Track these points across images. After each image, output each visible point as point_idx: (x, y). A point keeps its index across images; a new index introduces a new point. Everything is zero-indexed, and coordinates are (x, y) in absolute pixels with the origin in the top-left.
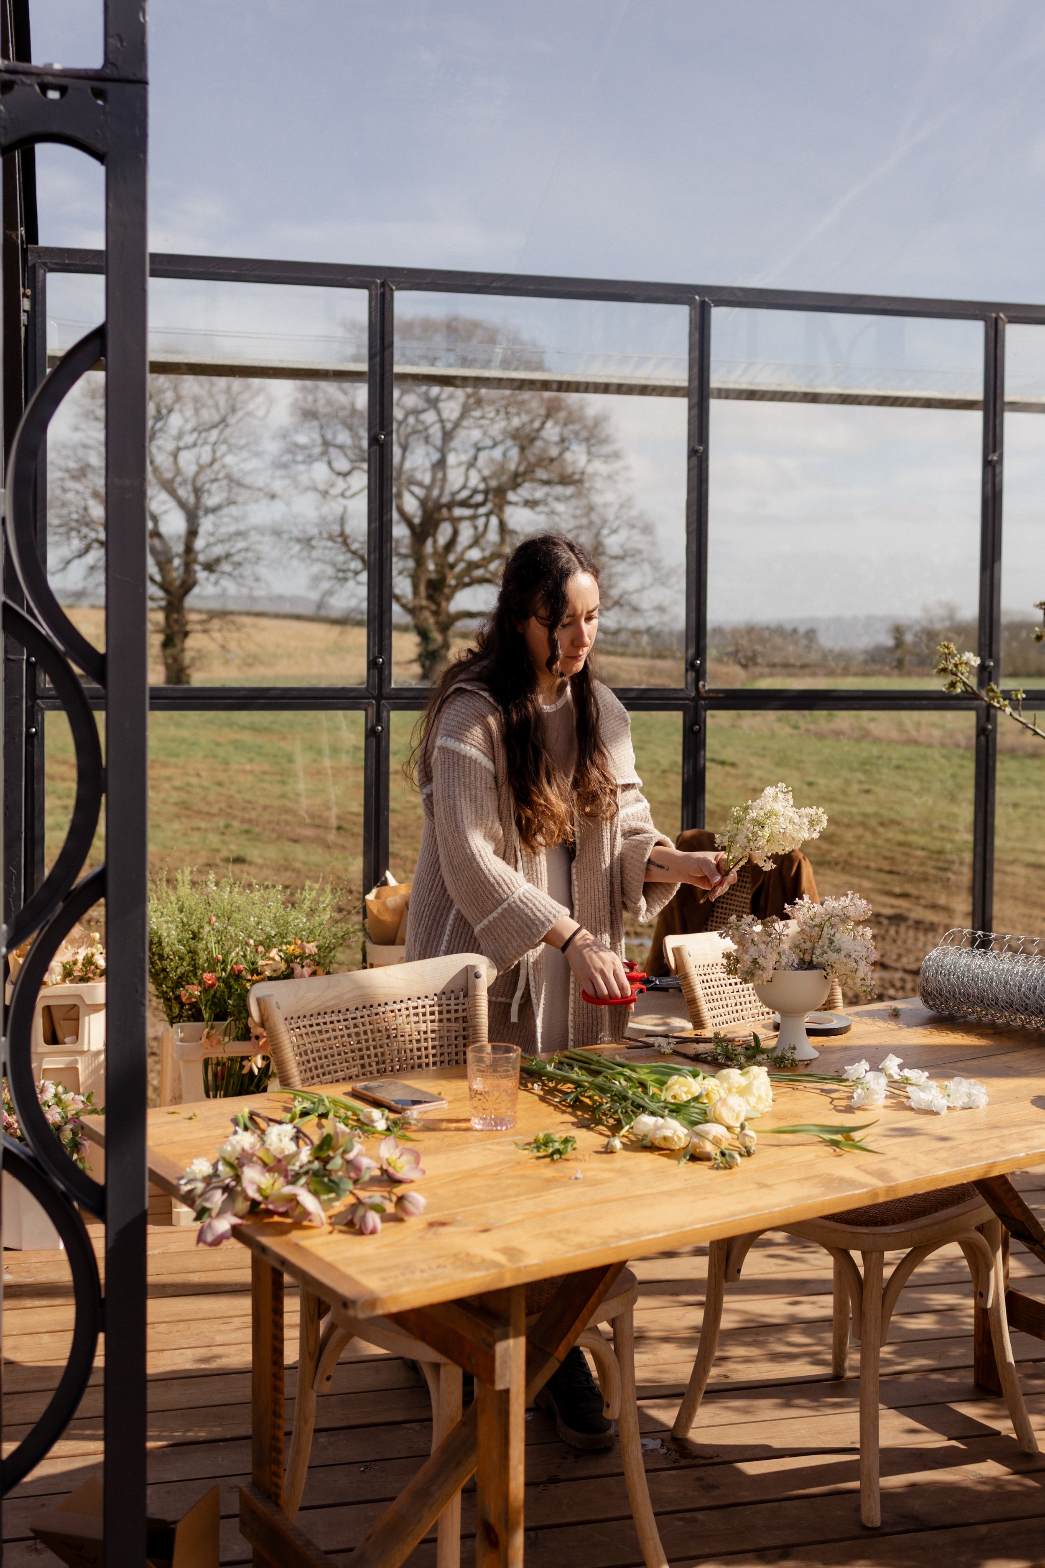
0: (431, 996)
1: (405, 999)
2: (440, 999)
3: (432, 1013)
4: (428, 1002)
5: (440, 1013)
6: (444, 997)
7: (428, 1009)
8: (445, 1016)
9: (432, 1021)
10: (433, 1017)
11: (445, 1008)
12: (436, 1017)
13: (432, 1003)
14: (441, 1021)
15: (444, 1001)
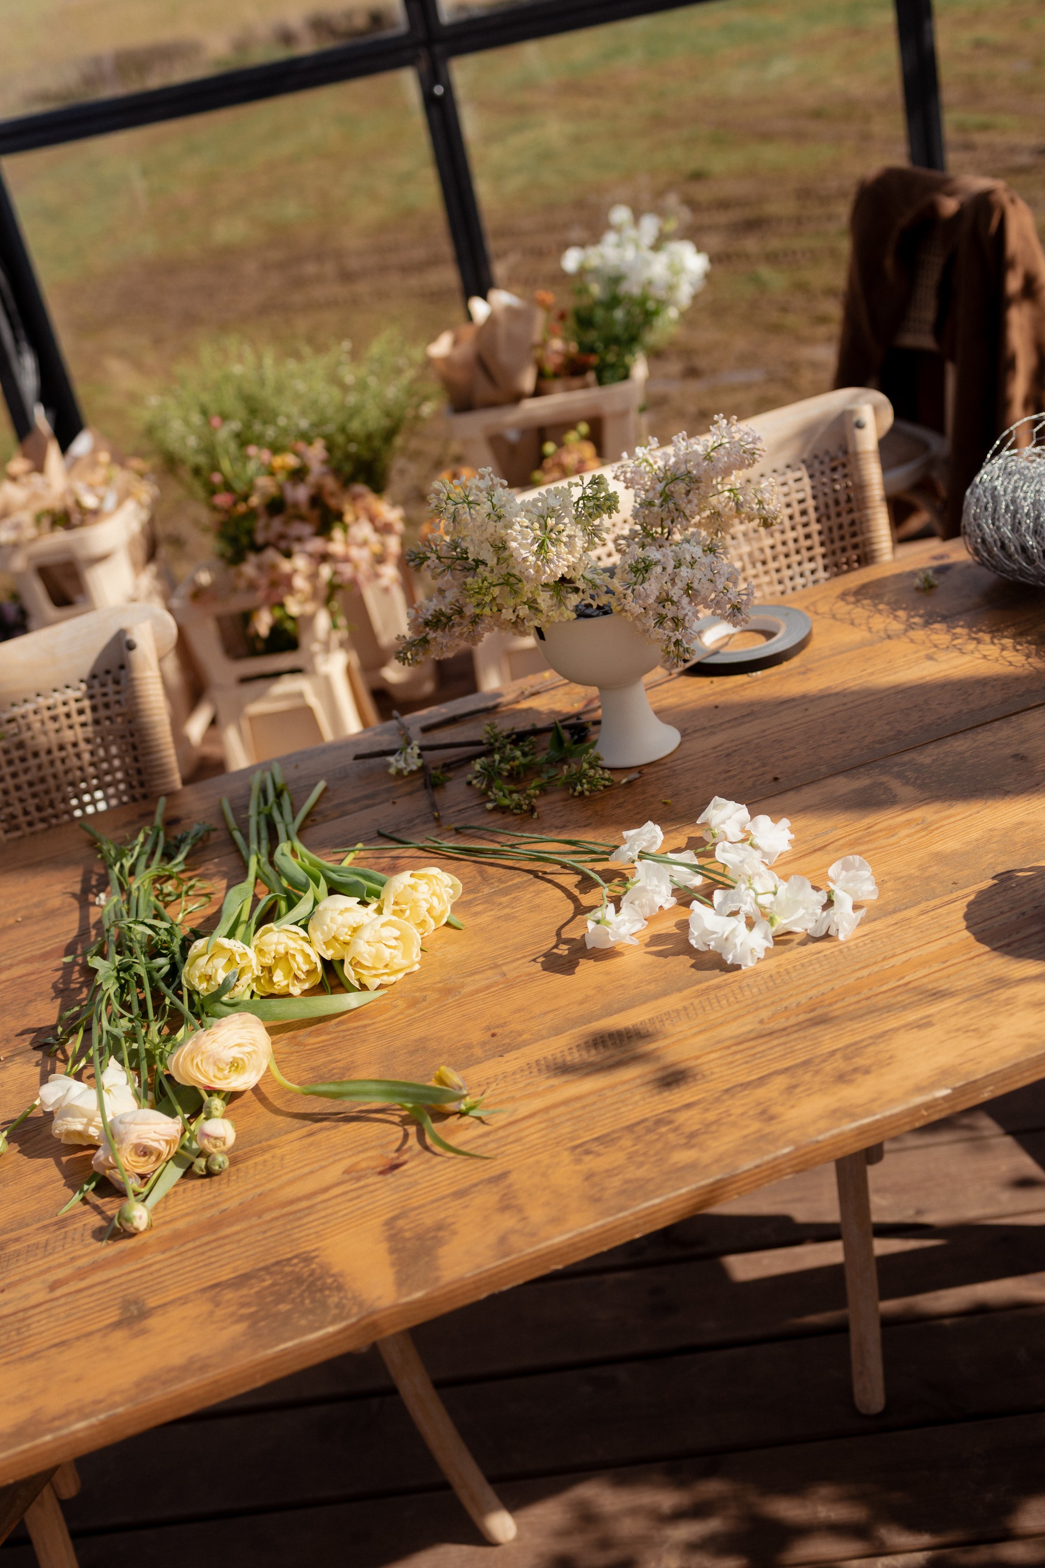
0: (76, 683)
1: (32, 696)
2: (90, 687)
3: (81, 712)
4: (71, 694)
5: (94, 709)
6: (96, 683)
7: (73, 707)
8: (102, 713)
9: (83, 725)
10: (83, 718)
11: (99, 700)
12: (88, 717)
13: (78, 694)
14: (97, 722)
15: (98, 690)
